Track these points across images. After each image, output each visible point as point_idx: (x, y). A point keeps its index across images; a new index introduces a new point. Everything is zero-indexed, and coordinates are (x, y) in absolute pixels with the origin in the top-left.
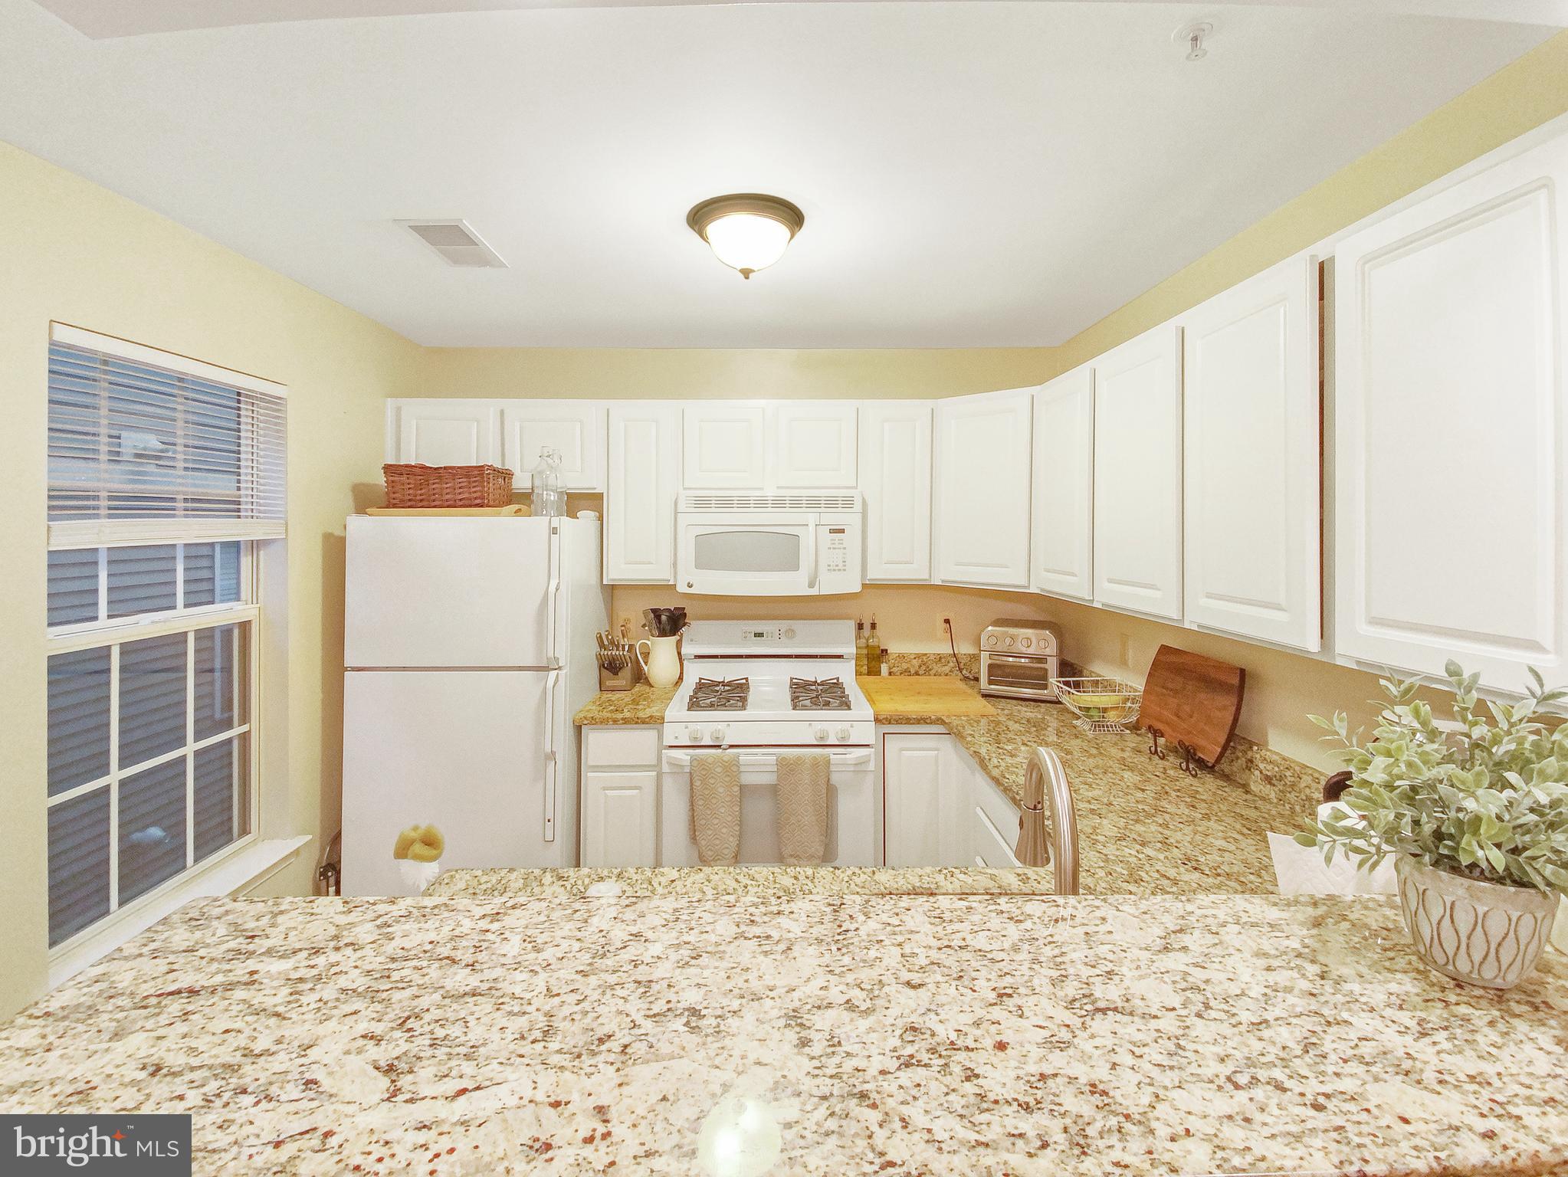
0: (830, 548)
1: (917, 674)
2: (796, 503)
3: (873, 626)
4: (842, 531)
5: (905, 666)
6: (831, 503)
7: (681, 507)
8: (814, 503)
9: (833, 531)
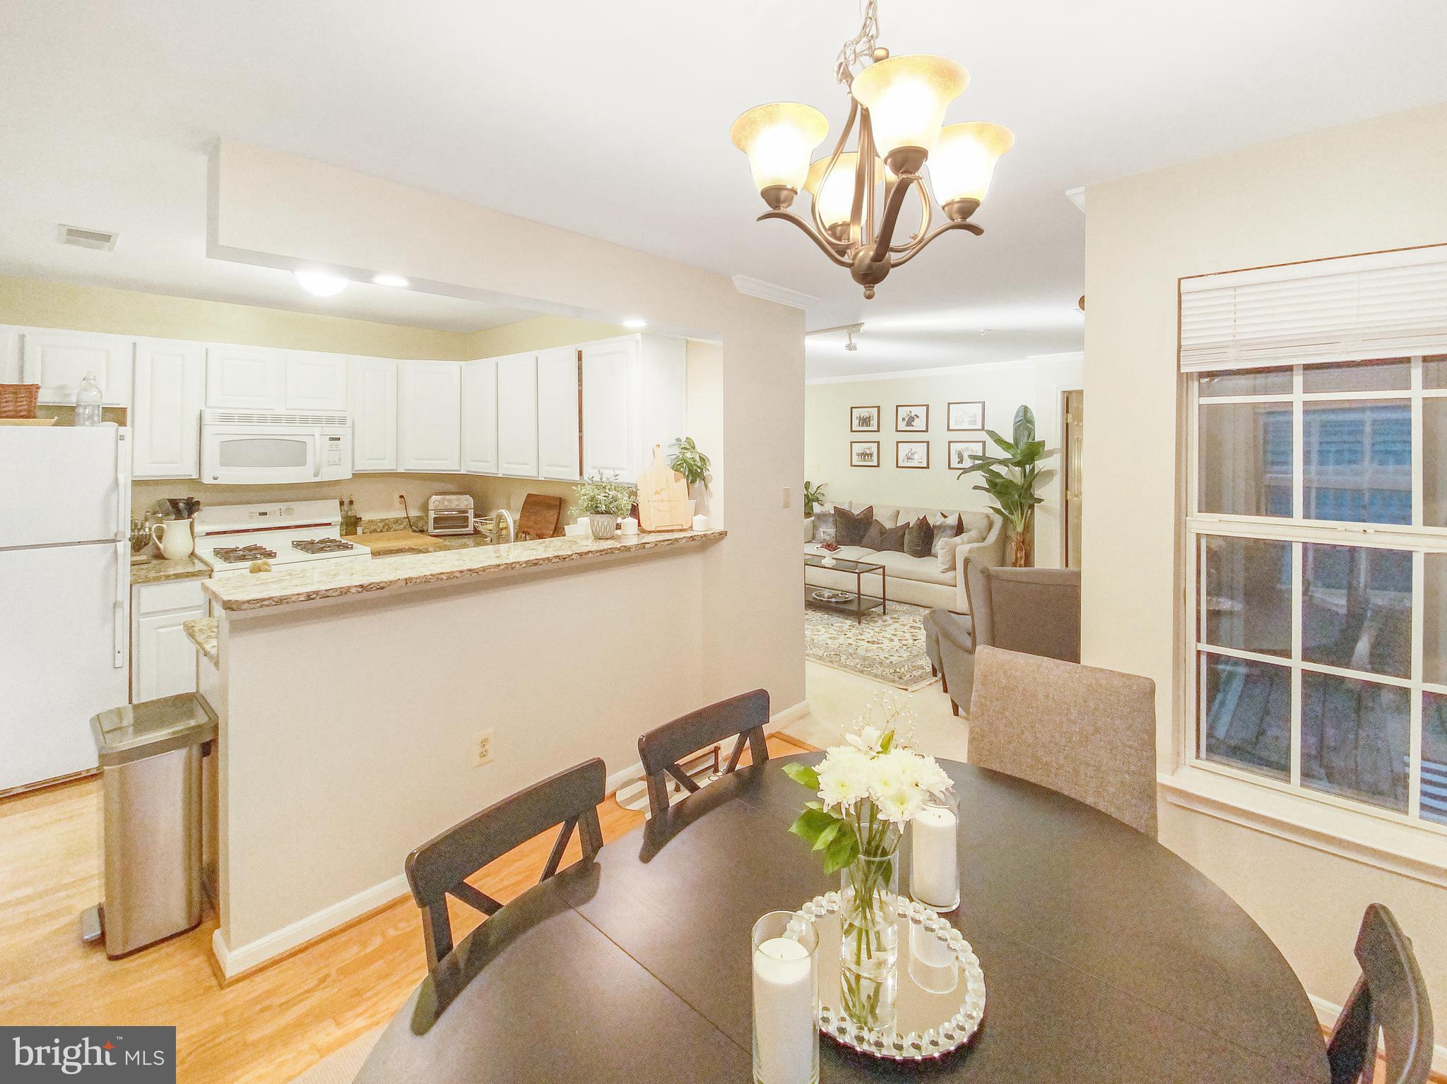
0: (329, 451)
1: (381, 531)
2: (304, 420)
3: (351, 502)
4: (339, 439)
5: (373, 527)
6: (330, 421)
7: (207, 420)
8: (317, 420)
9: (332, 439)
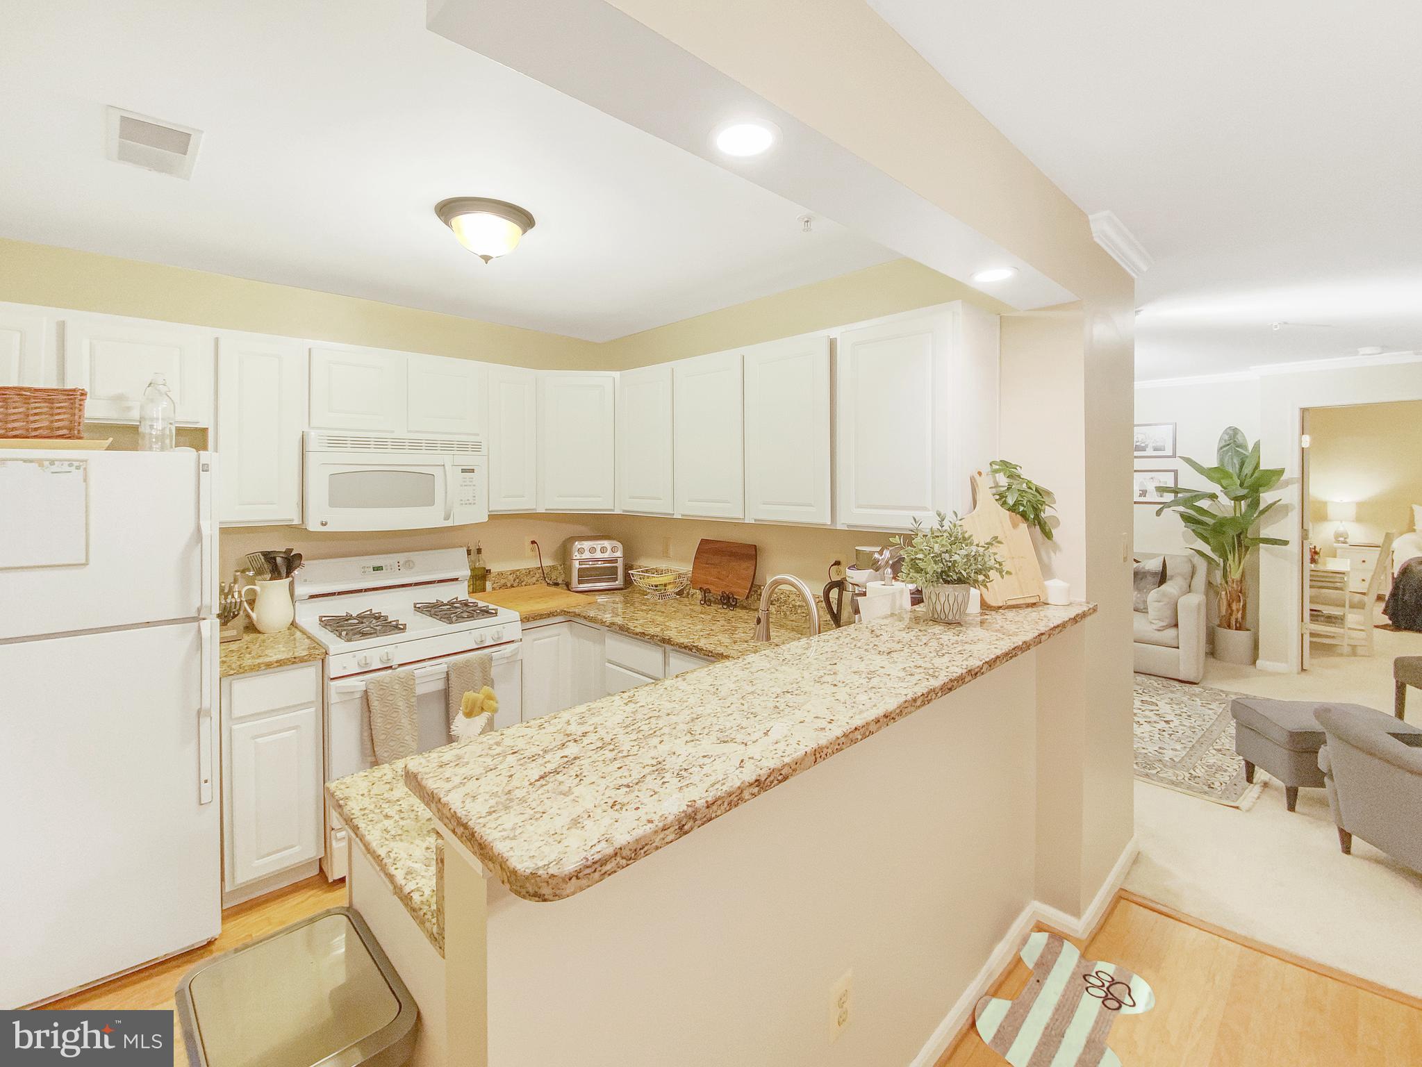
0: (461, 486)
1: (512, 586)
2: (431, 446)
3: (479, 551)
4: (473, 471)
5: (503, 581)
6: (463, 447)
7: (312, 445)
8: (448, 446)
9: (464, 471)
